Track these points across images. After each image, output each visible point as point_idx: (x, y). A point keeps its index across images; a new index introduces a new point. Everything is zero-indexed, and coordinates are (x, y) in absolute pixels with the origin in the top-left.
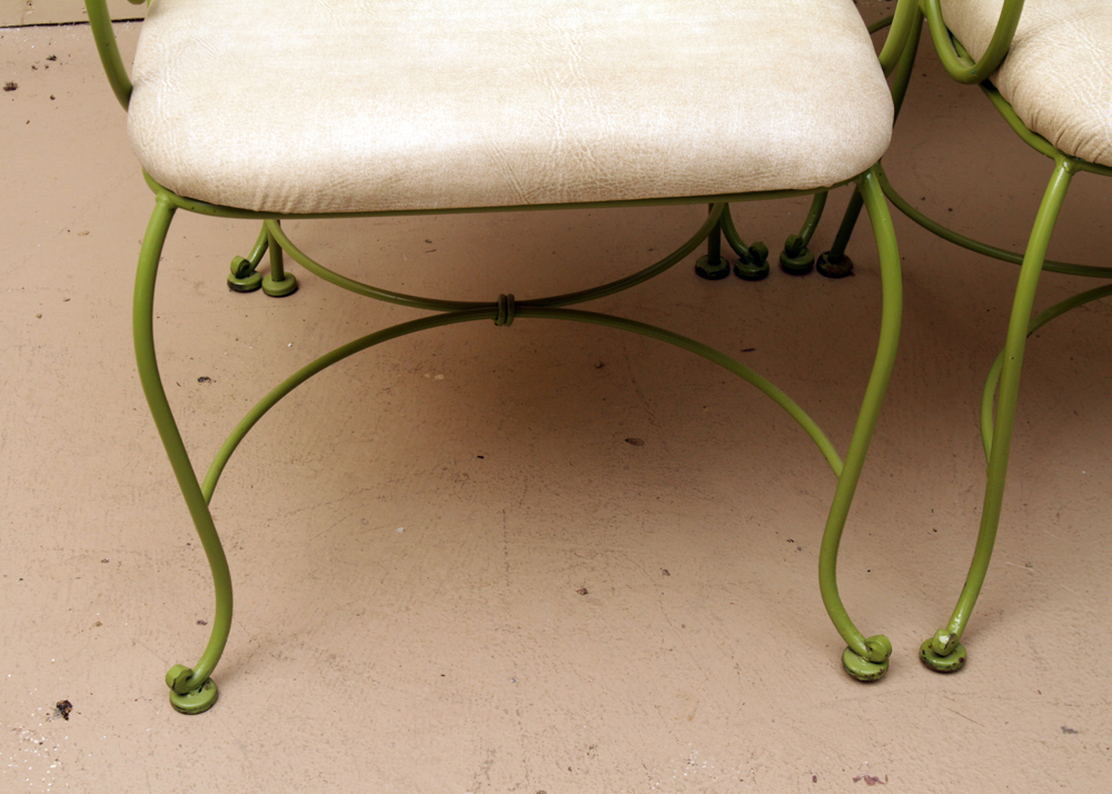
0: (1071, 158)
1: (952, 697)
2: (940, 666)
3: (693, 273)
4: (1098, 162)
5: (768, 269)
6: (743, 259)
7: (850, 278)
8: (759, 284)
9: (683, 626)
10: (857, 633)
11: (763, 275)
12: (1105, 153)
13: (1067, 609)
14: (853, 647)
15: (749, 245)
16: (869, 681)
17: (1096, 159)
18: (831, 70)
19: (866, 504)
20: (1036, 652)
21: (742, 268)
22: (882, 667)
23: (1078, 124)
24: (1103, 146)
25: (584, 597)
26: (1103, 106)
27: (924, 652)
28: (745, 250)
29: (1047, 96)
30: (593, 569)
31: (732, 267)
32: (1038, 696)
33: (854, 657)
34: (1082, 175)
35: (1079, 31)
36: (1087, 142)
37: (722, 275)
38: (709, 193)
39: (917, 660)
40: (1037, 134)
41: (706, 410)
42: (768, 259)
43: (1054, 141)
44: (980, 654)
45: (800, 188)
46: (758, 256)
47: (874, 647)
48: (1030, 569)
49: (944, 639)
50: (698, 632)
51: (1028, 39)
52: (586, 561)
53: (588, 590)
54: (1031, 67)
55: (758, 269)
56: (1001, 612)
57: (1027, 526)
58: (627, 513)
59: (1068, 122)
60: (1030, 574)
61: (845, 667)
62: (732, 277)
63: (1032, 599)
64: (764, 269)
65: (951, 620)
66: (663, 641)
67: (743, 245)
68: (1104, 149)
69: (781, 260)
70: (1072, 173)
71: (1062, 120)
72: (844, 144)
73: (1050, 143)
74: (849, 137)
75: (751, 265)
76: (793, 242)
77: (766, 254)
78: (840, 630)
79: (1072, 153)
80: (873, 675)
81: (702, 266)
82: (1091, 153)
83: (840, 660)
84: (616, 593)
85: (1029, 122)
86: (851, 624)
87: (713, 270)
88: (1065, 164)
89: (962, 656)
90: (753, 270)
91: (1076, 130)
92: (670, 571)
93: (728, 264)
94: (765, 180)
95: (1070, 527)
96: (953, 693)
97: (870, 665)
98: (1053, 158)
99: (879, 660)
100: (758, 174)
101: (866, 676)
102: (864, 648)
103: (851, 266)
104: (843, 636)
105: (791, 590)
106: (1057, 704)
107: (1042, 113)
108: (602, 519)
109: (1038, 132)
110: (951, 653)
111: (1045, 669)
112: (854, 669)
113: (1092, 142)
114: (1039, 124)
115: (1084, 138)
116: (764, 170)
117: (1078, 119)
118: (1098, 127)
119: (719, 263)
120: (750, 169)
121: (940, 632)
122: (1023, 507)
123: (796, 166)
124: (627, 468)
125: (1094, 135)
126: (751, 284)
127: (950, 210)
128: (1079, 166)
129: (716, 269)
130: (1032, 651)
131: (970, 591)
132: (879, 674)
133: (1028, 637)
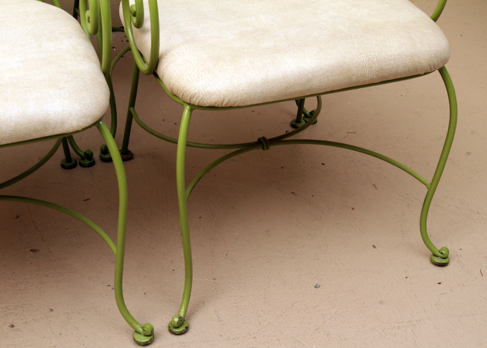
0: (189, 104)
1: (183, 345)
2: (177, 332)
3: (60, 167)
4: (200, 105)
5: (94, 161)
6: (82, 158)
7: (132, 160)
8: (91, 168)
9: (60, 334)
10: (138, 323)
11: (92, 164)
12: (201, 101)
13: (232, 296)
14: (137, 331)
15: (84, 151)
16: (146, 344)
17: (198, 104)
18: (77, 78)
19: (142, 263)
20: (219, 318)
21: (82, 162)
22: (151, 337)
23: (188, 90)
24: (200, 98)
25: (12, 329)
26: (198, 81)
27: (169, 327)
28: (83, 154)
29: (175, 79)
30: (16, 315)
31: (78, 162)
32: (221, 337)
33: (138, 335)
34: (196, 111)
35: (186, 49)
36: (194, 97)
37: (73, 166)
38: (24, 140)
39: (168, 331)
40: (175, 95)
41: (68, 230)
42: (94, 156)
43: (181, 97)
44: (195, 324)
45: (67, 132)
46: (89, 156)
47: (145, 329)
48: (216, 281)
49: (176, 320)
50: (67, 335)
51: (166, 54)
52: (13, 311)
53: (15, 325)
54: (168, 67)
55: (90, 162)
56: (204, 303)
57: (213, 262)
58: (32, 285)
59: (184, 89)
60: (216, 283)
61: (135, 340)
62: (78, 167)
63: (217, 294)
64: (92, 161)
65: (180, 311)
66: (51, 343)
67: (82, 152)
68: (201, 99)
69: (100, 157)
70: (191, 110)
71: (182, 88)
72: (84, 111)
73: (180, 98)
74: (86, 107)
75: (86, 160)
76: (104, 147)
77: (92, 154)
78: (130, 324)
79: (188, 102)
80: (147, 342)
81: (64, 164)
82: (196, 101)
83: (132, 337)
84: (28, 324)
85: (170, 90)
86: (135, 320)
87: (69, 164)
88: (188, 107)
89: (186, 325)
90: (87, 162)
91: (188, 92)
92: (53, 309)
93: (76, 161)
94: (49, 131)
95: (232, 259)
96: (184, 343)
97: (145, 337)
98: (183, 105)
99: (149, 334)
100: (45, 129)
101: (144, 343)
102: (141, 330)
103: (132, 155)
104: (132, 326)
105: (110, 309)
106: (229, 340)
107: (174, 86)
108: (20, 290)
109: (175, 94)
110: (181, 325)
111: (224, 325)
112: (138, 340)
113: (195, 97)
114: (174, 91)
115: (192, 96)
116: (48, 127)
117: (188, 88)
118: (197, 90)
119: (72, 161)
120: (42, 127)
121: (174, 317)
122: (211, 254)
123: (63, 123)
124: (31, 264)
125: (195, 94)
126: (87, 169)
127: (176, 124)
128: (193, 107)
129: (70, 164)
130: (217, 318)
131: (186, 296)
132: (150, 340)
133: (216, 311)
